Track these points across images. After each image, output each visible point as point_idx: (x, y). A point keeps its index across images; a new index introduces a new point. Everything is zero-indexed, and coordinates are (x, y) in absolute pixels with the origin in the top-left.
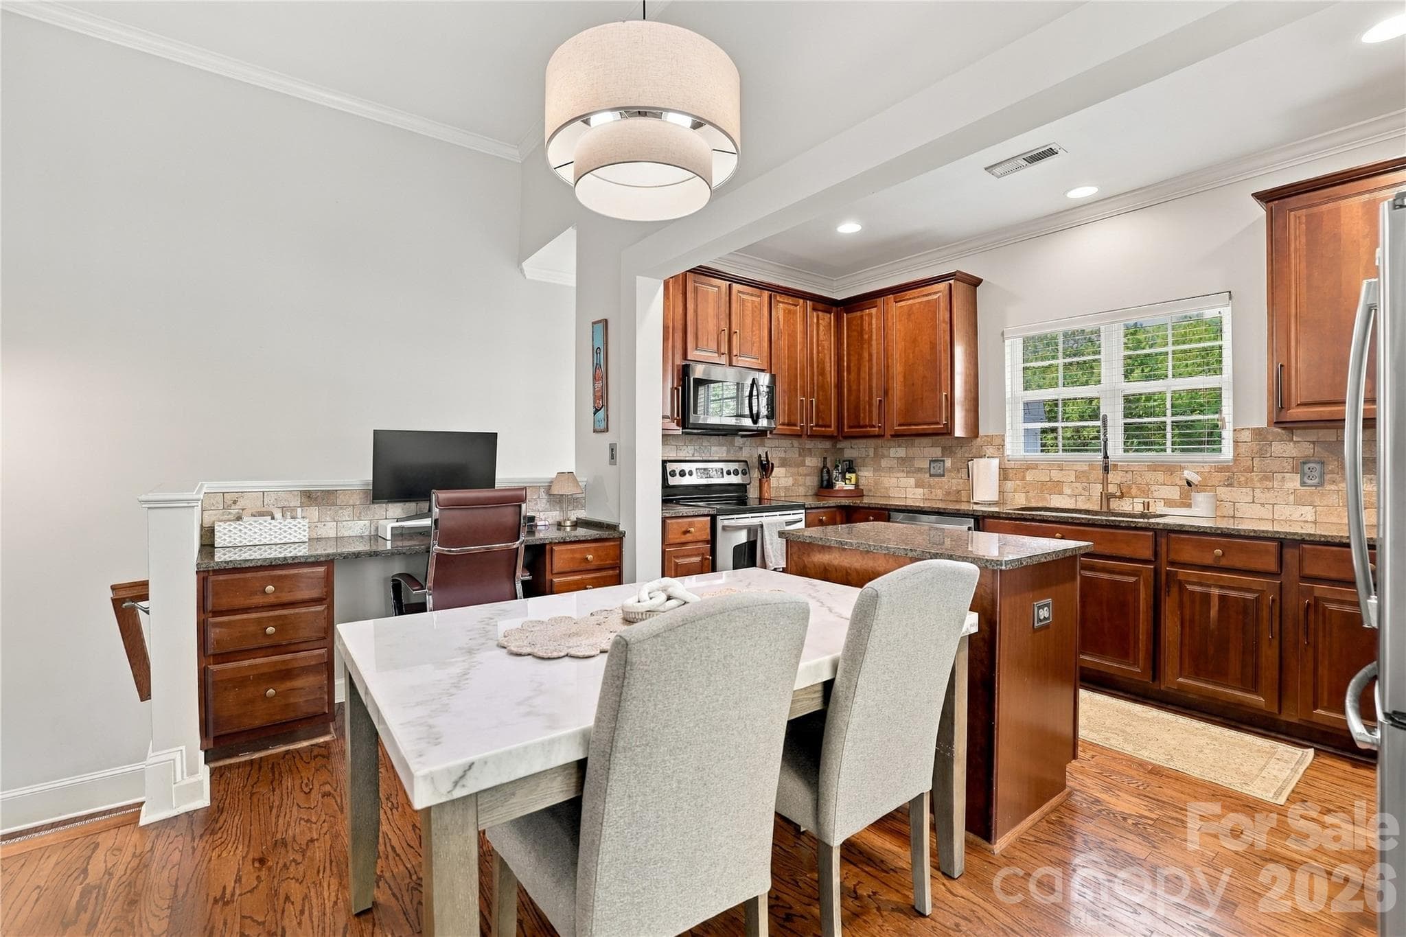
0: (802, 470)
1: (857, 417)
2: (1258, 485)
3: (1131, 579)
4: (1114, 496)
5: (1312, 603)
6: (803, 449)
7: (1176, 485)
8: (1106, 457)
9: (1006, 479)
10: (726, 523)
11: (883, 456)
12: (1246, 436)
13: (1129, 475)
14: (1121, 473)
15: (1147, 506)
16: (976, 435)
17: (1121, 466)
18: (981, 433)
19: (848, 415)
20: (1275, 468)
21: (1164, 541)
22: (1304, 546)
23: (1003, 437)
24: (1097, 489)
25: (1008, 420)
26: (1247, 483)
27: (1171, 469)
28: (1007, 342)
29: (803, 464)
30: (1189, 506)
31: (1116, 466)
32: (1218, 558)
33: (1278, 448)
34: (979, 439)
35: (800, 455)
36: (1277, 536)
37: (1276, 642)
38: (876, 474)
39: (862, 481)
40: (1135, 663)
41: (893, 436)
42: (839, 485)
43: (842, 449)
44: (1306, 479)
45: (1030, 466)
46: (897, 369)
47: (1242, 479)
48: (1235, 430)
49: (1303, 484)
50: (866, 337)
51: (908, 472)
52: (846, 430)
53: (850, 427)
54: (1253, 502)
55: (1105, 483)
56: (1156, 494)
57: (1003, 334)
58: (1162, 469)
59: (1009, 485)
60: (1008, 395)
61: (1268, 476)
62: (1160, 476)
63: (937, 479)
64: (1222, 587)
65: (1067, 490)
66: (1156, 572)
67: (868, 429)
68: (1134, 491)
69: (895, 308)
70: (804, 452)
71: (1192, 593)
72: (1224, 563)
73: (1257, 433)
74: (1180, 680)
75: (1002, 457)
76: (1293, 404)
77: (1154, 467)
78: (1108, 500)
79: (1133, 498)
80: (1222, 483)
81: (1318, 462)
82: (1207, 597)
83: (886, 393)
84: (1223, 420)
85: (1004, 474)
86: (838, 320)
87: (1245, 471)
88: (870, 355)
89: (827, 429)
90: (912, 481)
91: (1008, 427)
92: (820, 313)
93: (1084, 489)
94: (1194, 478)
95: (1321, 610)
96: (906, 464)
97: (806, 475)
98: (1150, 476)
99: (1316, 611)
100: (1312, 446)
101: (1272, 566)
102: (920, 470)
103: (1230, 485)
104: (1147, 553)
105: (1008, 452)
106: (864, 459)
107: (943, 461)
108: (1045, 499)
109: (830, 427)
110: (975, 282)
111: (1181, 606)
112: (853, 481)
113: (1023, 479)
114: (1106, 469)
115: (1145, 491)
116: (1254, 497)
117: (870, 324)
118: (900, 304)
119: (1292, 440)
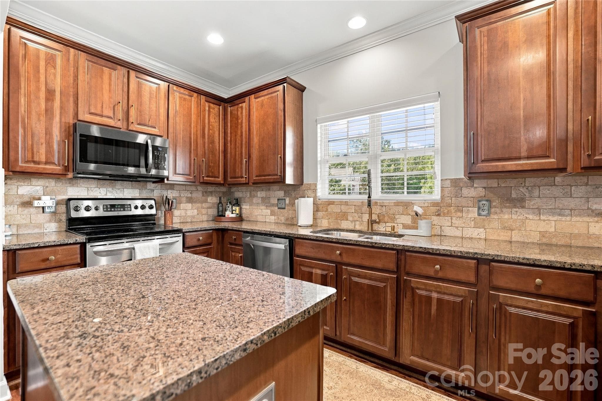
0: (204, 205)
1: (235, 171)
2: (454, 214)
3: (382, 285)
4: (375, 222)
5: (498, 306)
6: (206, 192)
7: (409, 215)
8: (369, 197)
9: (317, 211)
10: (96, 249)
11: (254, 196)
12: (448, 184)
13: (384, 208)
14: (379, 207)
15: (393, 228)
16: (302, 183)
17: (380, 203)
18: (305, 181)
19: (230, 171)
20: (464, 205)
21: (403, 257)
22: (493, 264)
23: (316, 185)
24: (366, 217)
25: (319, 174)
26: (448, 214)
27: (407, 205)
28: (319, 126)
29: (206, 201)
30: (416, 228)
31: (376, 203)
32: (436, 272)
33: (466, 192)
34: (303, 186)
35: (203, 195)
36: (476, 256)
37: (473, 335)
38: (251, 207)
39: (244, 211)
40: (384, 344)
41: (254, 183)
42: (228, 214)
43: (233, 192)
44: (481, 212)
45: (331, 203)
46: (255, 140)
47: (446, 211)
48: (442, 180)
49: (479, 215)
50: (240, 121)
51: (266, 206)
52: (229, 180)
53: (231, 178)
54: (451, 226)
55: (371, 214)
56: (398, 221)
57: (316, 121)
58: (402, 204)
59: (320, 214)
60: (319, 159)
61: (460, 209)
62: (401, 209)
63: (281, 210)
64: (439, 292)
65: (350, 218)
66: (398, 280)
67: (240, 179)
68: (386, 219)
69: (254, 101)
70: (206, 193)
71: (421, 296)
72: (440, 275)
73: (455, 182)
74: (412, 357)
75: (315, 198)
76: (480, 161)
77: (398, 204)
78: (372, 224)
79: (385, 223)
80: (434, 214)
81: (487, 201)
82: (429, 299)
83: (249, 157)
84: (435, 173)
85: (317, 207)
86: (225, 110)
87: (447, 206)
88: (242, 133)
89: (217, 179)
90: (269, 211)
91: (319, 178)
92: (212, 105)
93: (359, 217)
94: (420, 211)
95: (503, 311)
96: (265, 201)
97: (208, 208)
98: (395, 209)
99: (500, 313)
100: (484, 190)
101: (472, 279)
102: (273, 205)
103: (439, 215)
104: (392, 266)
105: (319, 194)
106: (244, 198)
107: (285, 199)
108: (338, 223)
109: (218, 178)
110: (302, 89)
111: (413, 303)
112: (237, 212)
113: (327, 210)
114: (369, 205)
115: (393, 219)
116: (452, 223)
117: (242, 113)
118: (257, 100)
119: (473, 186)
